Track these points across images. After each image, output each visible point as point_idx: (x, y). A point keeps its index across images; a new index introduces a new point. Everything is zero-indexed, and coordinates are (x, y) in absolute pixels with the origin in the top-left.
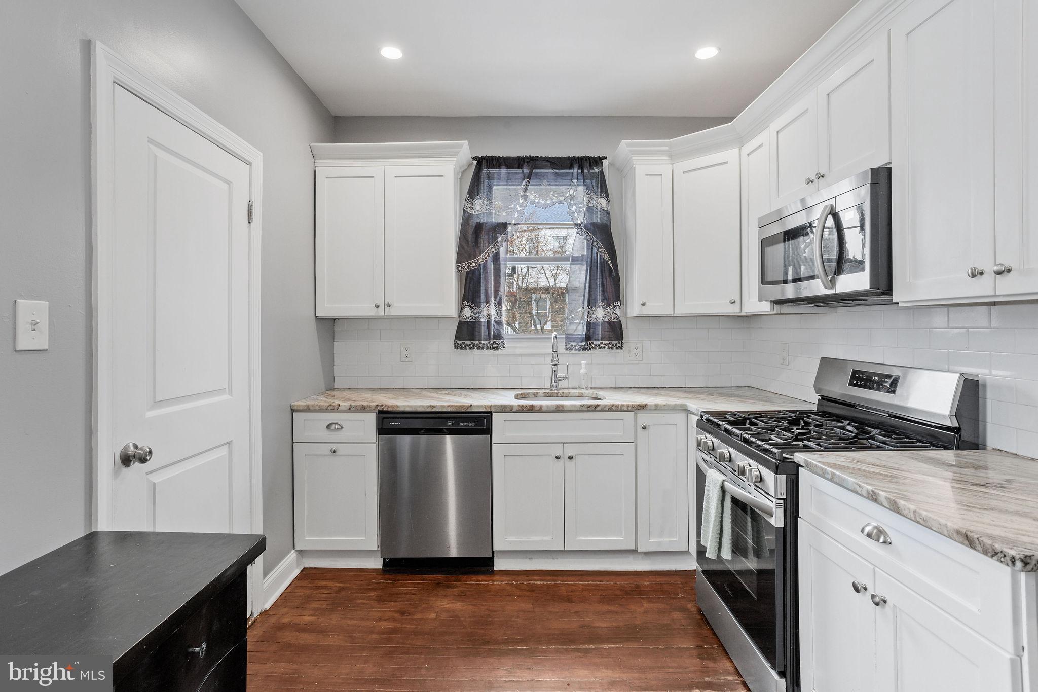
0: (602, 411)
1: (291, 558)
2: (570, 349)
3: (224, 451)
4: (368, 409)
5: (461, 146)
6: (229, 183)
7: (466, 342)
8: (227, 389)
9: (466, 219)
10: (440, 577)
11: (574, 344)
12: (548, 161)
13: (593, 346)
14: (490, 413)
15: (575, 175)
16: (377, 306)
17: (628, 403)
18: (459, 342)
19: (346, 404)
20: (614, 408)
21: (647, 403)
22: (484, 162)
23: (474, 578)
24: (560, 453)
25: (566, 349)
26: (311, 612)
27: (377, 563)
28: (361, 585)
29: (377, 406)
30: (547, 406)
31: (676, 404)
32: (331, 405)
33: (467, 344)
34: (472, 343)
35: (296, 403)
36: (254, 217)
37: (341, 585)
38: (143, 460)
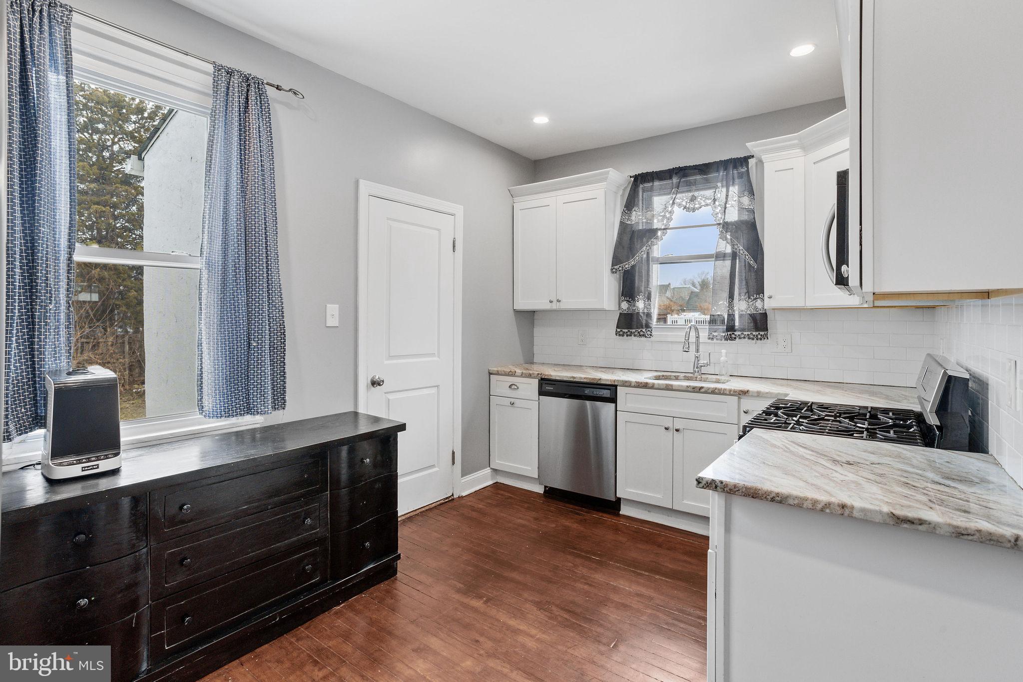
0: (706, 392)
1: (486, 472)
2: (712, 339)
3: (434, 390)
4: (533, 376)
5: (608, 173)
6: (439, 230)
7: (624, 330)
8: (436, 354)
9: (624, 228)
10: (577, 508)
11: (715, 334)
12: (695, 169)
13: (733, 336)
14: (616, 386)
15: (720, 177)
16: (551, 302)
17: (730, 388)
18: (618, 330)
19: (519, 371)
20: (716, 391)
21: (749, 389)
22: (639, 178)
23: (601, 514)
24: (669, 425)
25: (709, 339)
26: (485, 504)
27: (540, 490)
28: (523, 499)
29: (538, 374)
30: (659, 384)
31: (779, 393)
32: (511, 371)
33: (624, 332)
34: (629, 331)
35: (492, 369)
36: (456, 248)
37: (512, 496)
38: (379, 385)
